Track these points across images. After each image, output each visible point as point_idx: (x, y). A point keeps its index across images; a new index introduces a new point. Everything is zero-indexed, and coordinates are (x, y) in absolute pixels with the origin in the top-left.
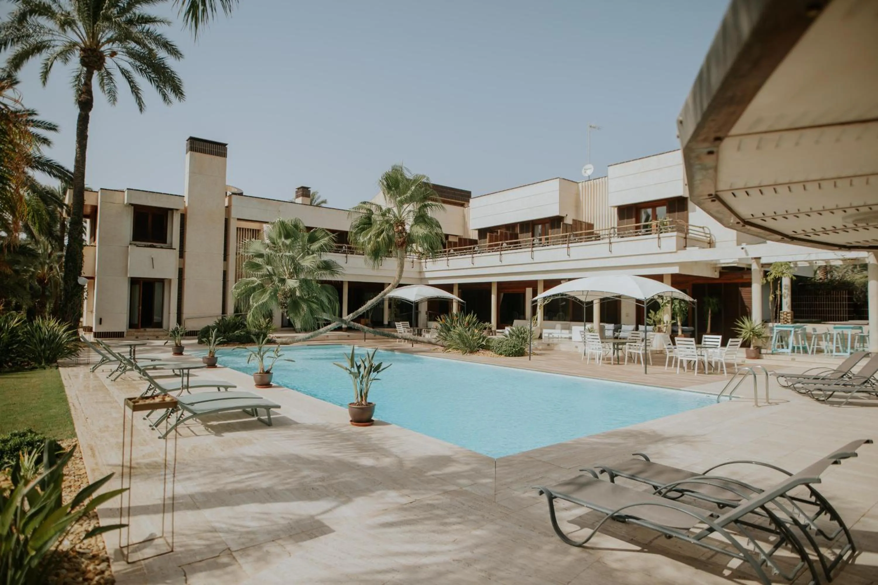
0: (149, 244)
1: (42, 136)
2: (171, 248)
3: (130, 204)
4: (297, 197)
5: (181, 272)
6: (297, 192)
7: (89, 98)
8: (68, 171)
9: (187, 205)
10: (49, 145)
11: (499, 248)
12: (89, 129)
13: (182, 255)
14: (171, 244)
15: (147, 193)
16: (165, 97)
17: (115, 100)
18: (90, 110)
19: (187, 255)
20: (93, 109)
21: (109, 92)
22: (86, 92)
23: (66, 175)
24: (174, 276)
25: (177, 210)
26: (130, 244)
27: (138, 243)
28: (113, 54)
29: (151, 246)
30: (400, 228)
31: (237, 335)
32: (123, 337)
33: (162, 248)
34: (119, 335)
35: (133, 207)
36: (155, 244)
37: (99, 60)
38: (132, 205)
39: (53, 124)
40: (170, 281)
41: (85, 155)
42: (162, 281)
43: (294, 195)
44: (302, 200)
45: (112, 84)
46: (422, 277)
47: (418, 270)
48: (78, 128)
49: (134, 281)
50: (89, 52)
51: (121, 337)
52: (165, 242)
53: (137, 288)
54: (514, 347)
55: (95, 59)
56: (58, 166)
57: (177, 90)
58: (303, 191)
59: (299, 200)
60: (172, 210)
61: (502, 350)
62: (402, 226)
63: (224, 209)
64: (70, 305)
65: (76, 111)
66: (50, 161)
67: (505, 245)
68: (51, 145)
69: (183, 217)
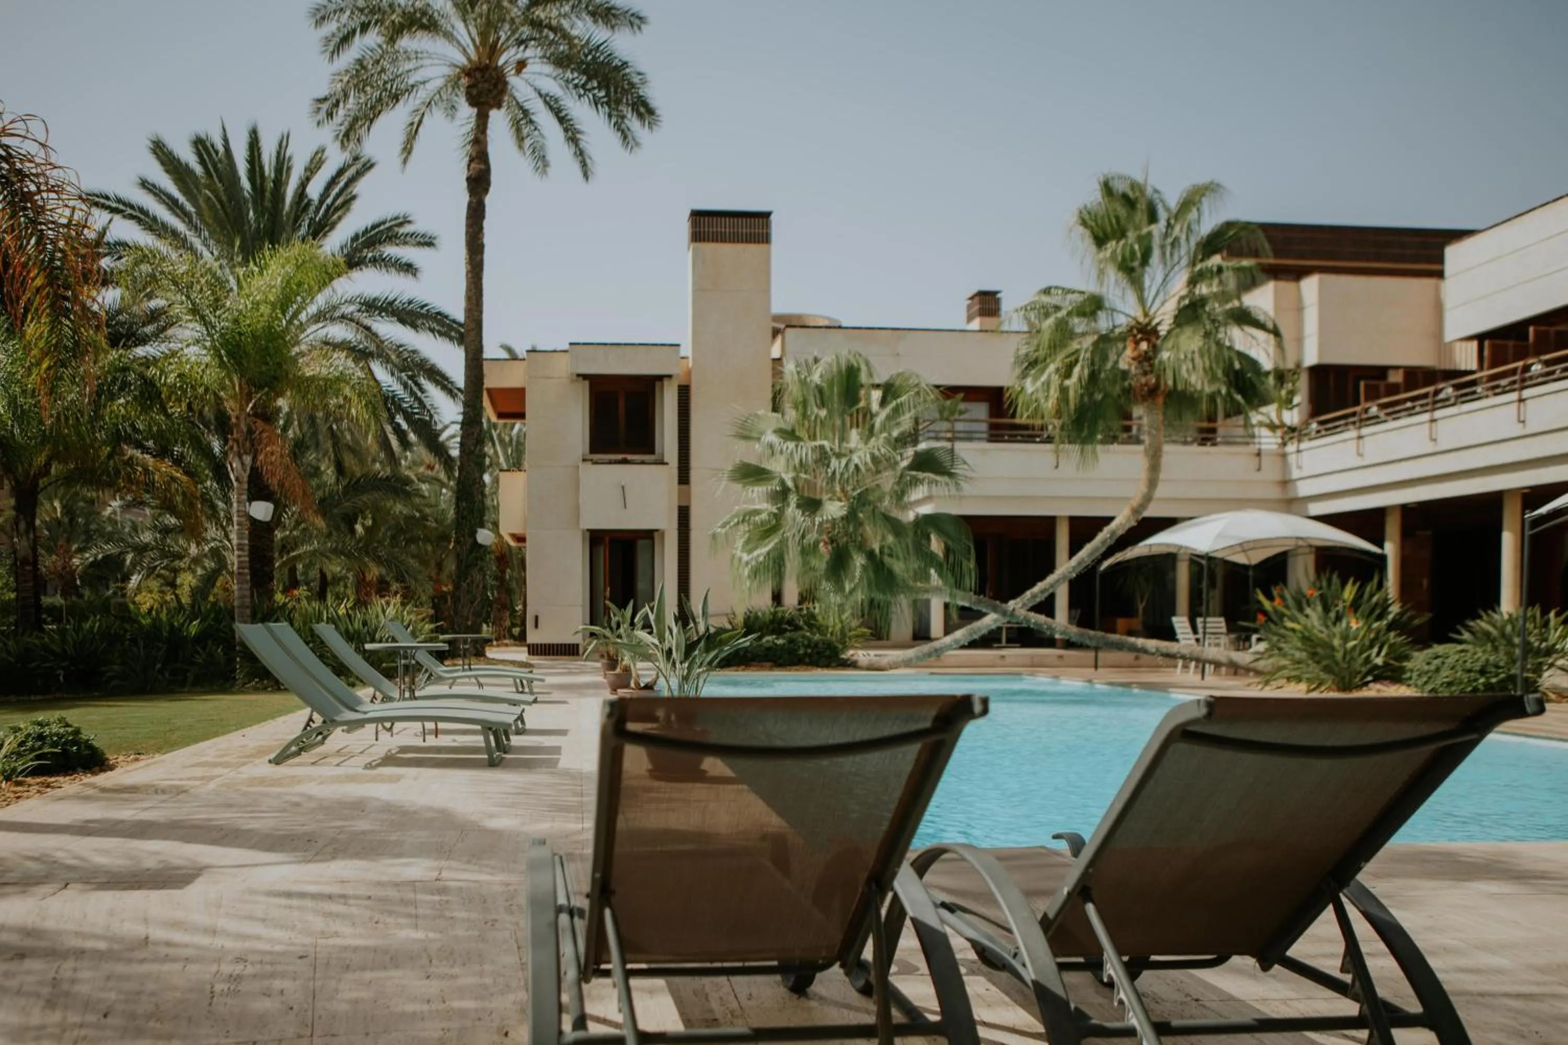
0: (620, 457)
1: (404, 261)
2: (663, 463)
3: (578, 375)
4: (970, 319)
5: (684, 515)
6: (969, 307)
7: (483, 167)
8: (454, 321)
9: (690, 365)
10: (414, 275)
11: (1514, 382)
12: (485, 231)
13: (684, 477)
14: (663, 454)
15: (608, 347)
16: (625, 135)
17: (546, 165)
18: (486, 191)
19: (694, 475)
20: (491, 189)
21: (534, 152)
22: (477, 157)
23: (451, 328)
24: (668, 525)
25: (670, 376)
26: (584, 460)
27: (596, 457)
28: (521, 65)
29: (625, 462)
30: (1144, 346)
31: (767, 645)
32: (578, 654)
33: (643, 463)
34: (570, 650)
35: (587, 383)
36: (629, 457)
37: (495, 85)
38: (585, 377)
39: (429, 234)
40: (662, 533)
41: (481, 285)
42: (649, 535)
43: (964, 314)
44: (981, 324)
45: (536, 133)
46: (1291, 495)
47: (1278, 477)
48: (467, 233)
49: (596, 538)
50: (478, 75)
51: (573, 654)
52: (652, 452)
53: (602, 553)
54: (1482, 672)
55: (486, 86)
56: (439, 313)
57: (645, 110)
58: (981, 302)
59: (976, 324)
60: (660, 378)
61: (1439, 682)
62: (1149, 341)
63: (769, 365)
64: (464, 585)
65: (464, 198)
66: (426, 305)
67: (1537, 368)
68: (418, 275)
69: (684, 393)
